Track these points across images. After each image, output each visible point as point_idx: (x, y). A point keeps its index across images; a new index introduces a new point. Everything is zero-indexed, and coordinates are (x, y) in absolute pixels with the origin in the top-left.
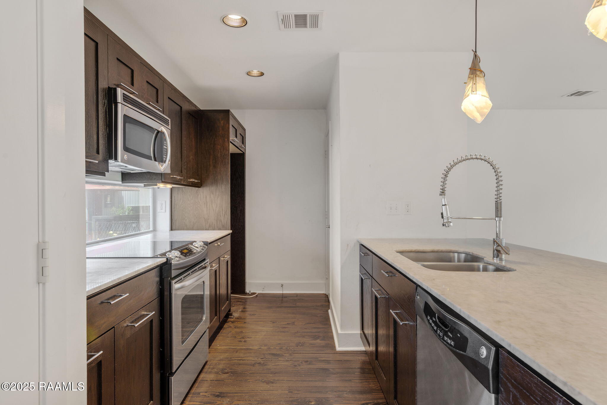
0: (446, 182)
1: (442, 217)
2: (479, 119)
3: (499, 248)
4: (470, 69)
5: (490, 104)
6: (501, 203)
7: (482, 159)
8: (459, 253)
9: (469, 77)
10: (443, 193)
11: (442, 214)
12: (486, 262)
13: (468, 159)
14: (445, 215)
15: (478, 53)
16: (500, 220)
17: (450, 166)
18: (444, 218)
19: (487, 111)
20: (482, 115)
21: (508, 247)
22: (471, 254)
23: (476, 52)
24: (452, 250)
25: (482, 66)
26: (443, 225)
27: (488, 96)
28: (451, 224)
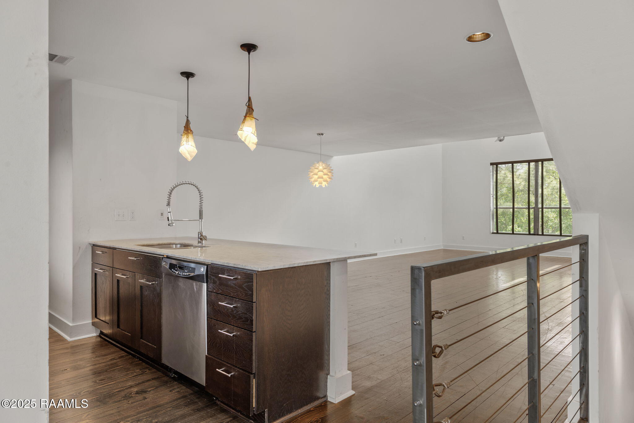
0: (171, 198)
1: (168, 220)
2: (189, 159)
3: (202, 237)
4: (184, 127)
5: (196, 151)
6: (202, 211)
7: (192, 184)
8: (176, 244)
9: (184, 133)
10: (168, 204)
11: (168, 218)
12: (194, 246)
13: (184, 184)
14: (170, 219)
15: (189, 119)
16: (202, 221)
17: (173, 187)
18: (169, 220)
19: (194, 154)
20: (191, 156)
21: (206, 236)
22: (184, 244)
23: (188, 117)
24: (171, 243)
25: (192, 126)
26: (169, 225)
27: (195, 146)
28: (174, 224)
